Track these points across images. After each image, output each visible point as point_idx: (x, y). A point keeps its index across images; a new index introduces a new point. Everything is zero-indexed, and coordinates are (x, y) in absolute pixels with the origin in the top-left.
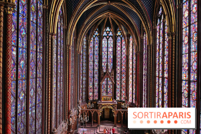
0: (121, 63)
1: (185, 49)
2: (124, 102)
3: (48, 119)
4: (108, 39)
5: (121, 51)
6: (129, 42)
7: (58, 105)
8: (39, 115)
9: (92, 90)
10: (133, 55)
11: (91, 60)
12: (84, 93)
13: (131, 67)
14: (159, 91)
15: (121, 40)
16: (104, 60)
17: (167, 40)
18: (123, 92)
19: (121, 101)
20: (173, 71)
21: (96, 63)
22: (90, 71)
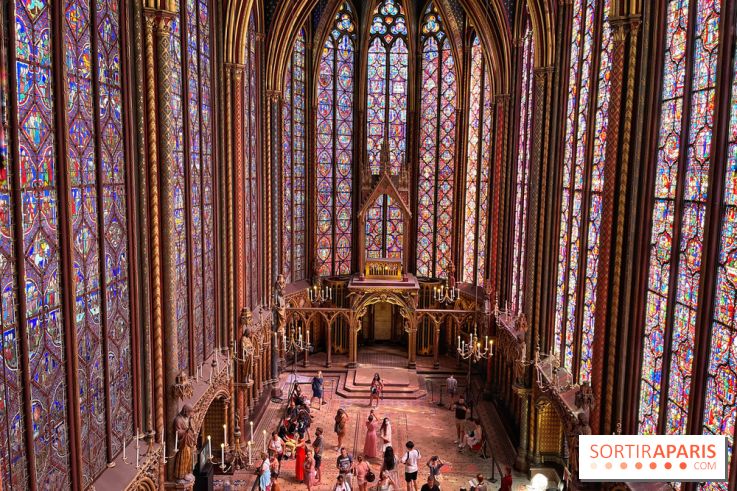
0: (439, 141)
1: (672, 79)
2: (444, 282)
3: (154, 340)
4: (388, 47)
5: (440, 95)
6: (467, 59)
7: (197, 292)
8: (119, 326)
9: (327, 240)
10: (481, 111)
11: (323, 126)
12: (298, 250)
13: (473, 157)
14: (569, 243)
15: (440, 51)
16: (374, 130)
17: (611, 47)
18: (444, 248)
19: (434, 280)
20: (625, 167)
21: (345, 140)
22: (323, 169)
